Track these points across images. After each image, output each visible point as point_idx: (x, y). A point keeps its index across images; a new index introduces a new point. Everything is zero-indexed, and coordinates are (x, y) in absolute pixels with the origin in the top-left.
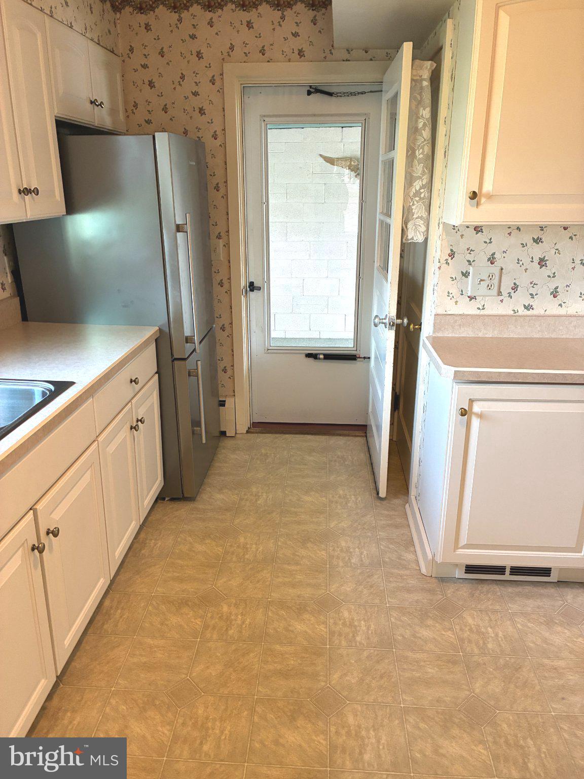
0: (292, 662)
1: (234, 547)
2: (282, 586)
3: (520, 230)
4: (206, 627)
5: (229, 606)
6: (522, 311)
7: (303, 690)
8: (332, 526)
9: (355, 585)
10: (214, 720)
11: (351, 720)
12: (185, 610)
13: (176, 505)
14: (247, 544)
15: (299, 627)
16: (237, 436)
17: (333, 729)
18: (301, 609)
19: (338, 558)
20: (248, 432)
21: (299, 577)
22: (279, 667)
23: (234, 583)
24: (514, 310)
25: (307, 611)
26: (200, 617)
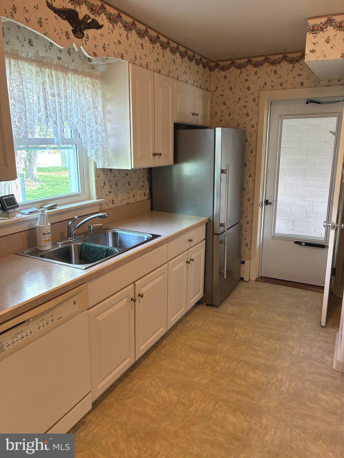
0: (243, 389)
1: (231, 332)
2: (249, 355)
4: (206, 363)
5: (220, 357)
7: (245, 402)
8: (287, 334)
9: (290, 364)
10: (198, 400)
11: (264, 421)
12: (198, 353)
13: (209, 308)
14: (238, 332)
15: (252, 375)
16: (250, 281)
17: (253, 422)
18: (256, 367)
19: (285, 349)
20: (256, 280)
21: (260, 353)
22: (236, 389)
23: (225, 348)
25: (259, 369)
26: (204, 358)
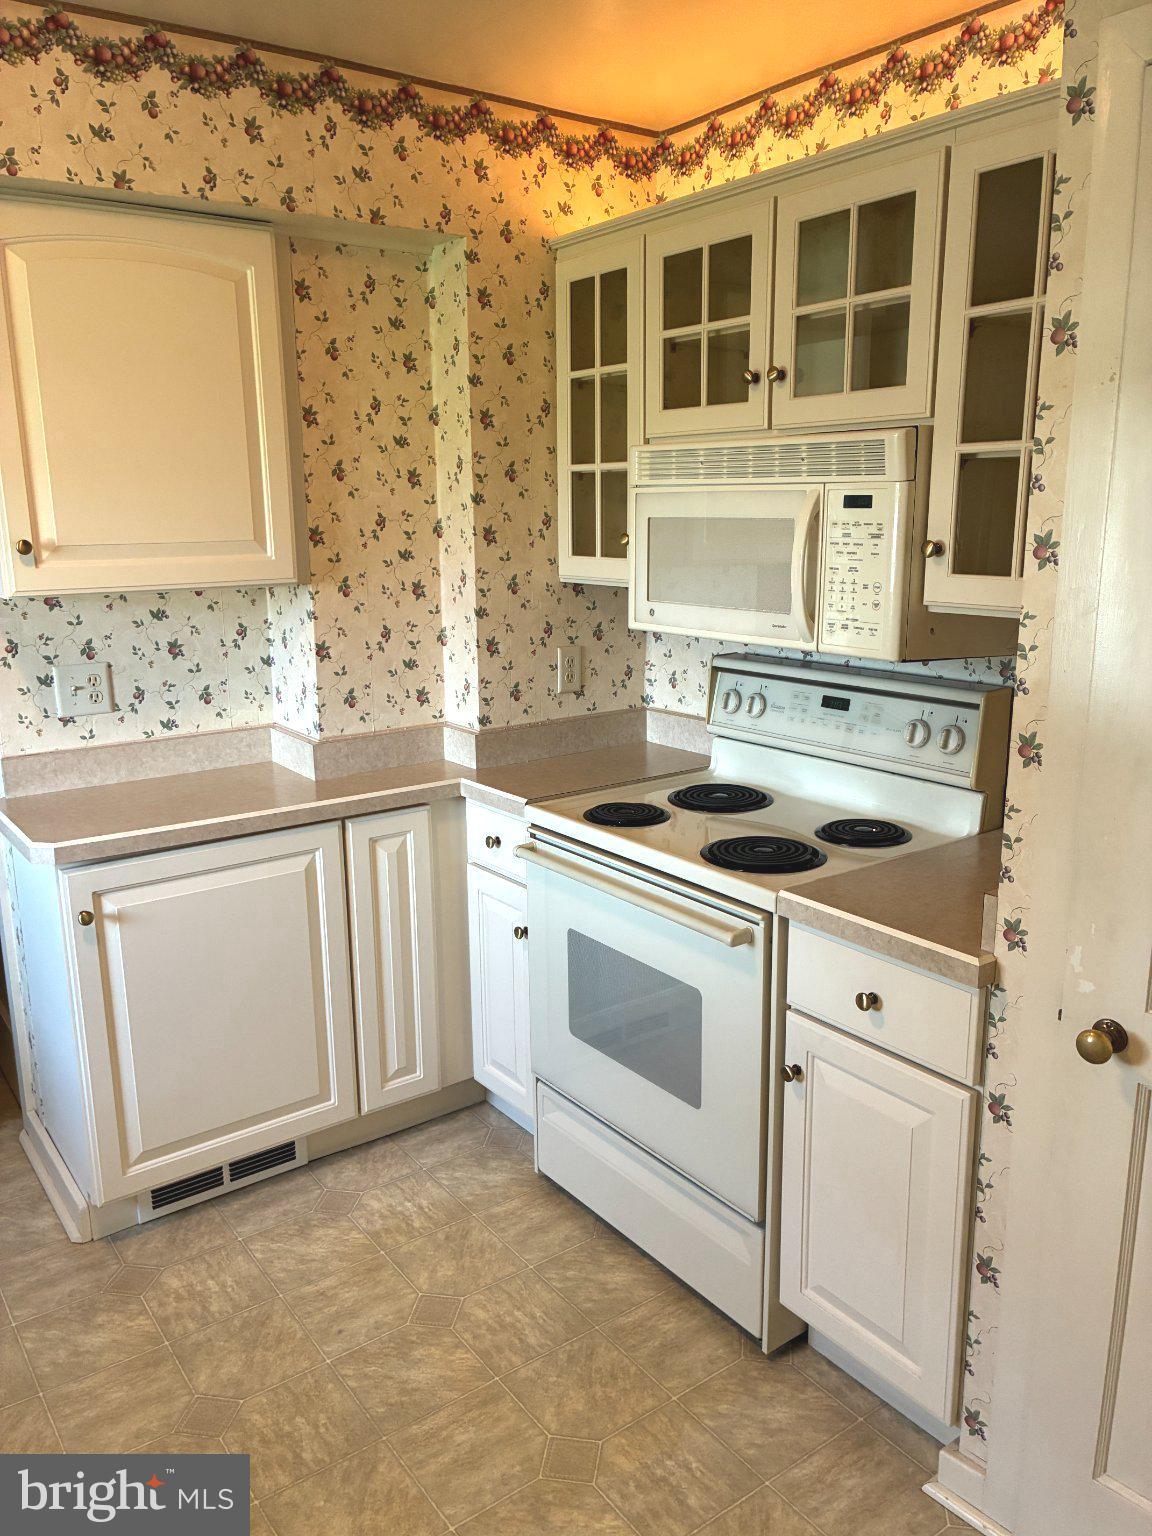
3: (125, 600)
6: (160, 733)
24: (146, 733)
